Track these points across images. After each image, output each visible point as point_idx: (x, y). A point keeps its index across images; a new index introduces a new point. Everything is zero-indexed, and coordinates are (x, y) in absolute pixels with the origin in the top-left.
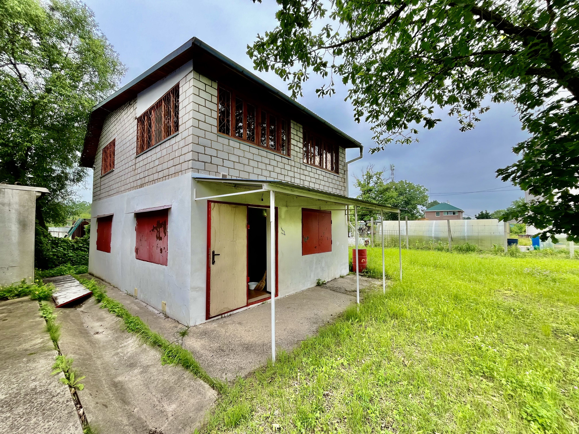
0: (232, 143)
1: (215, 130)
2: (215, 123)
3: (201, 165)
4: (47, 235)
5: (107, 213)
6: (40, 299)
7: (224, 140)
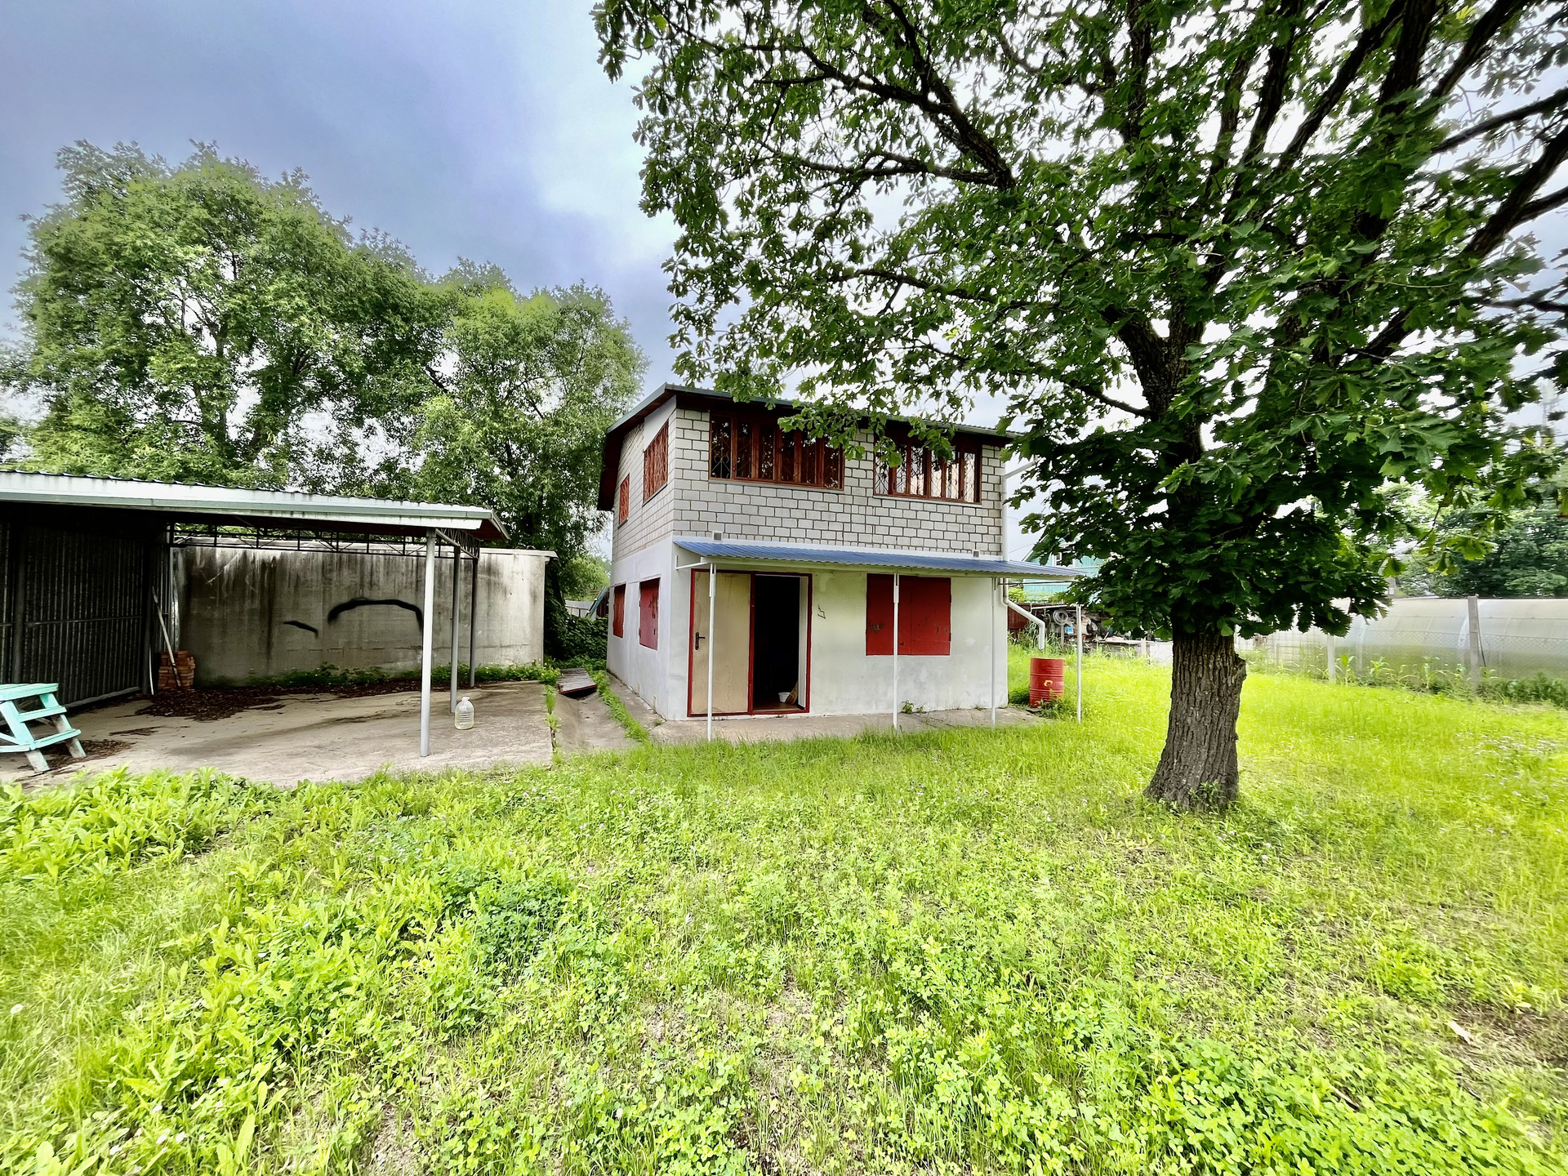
0: (730, 488)
1: (705, 476)
2: (706, 466)
3: (685, 526)
4: (563, 613)
5: (620, 582)
6: (546, 682)
7: (719, 486)
